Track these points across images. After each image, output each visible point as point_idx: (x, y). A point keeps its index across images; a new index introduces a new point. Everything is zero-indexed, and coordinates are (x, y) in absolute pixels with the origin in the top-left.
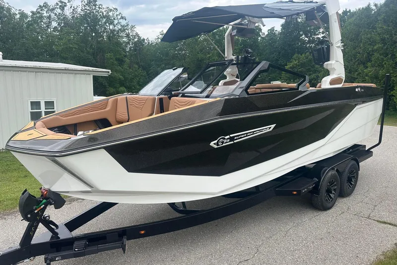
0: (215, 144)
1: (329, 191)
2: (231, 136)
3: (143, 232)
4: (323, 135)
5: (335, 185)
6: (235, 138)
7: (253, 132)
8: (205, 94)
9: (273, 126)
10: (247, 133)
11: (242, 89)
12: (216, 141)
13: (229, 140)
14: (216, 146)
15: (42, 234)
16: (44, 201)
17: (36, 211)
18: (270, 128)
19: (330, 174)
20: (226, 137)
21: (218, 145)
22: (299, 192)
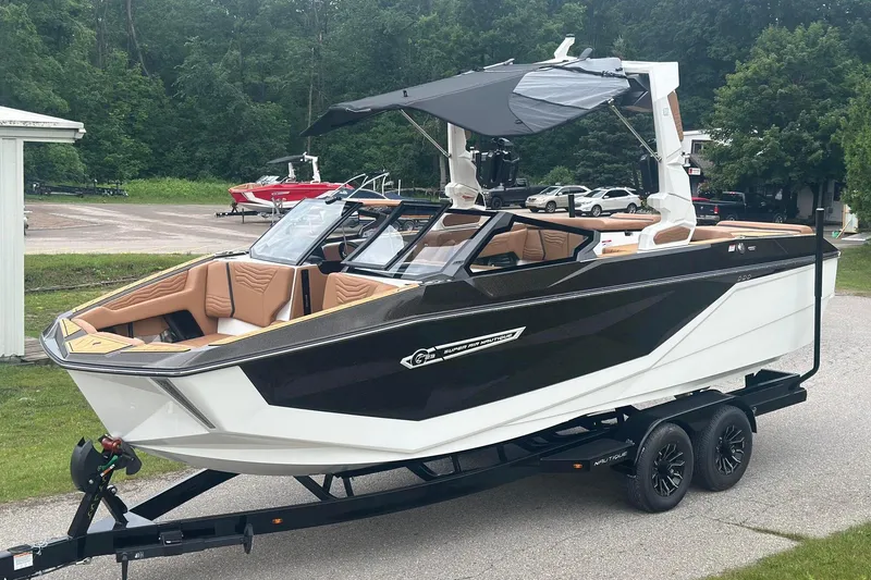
0: (409, 362)
1: (663, 472)
2: (438, 348)
3: (278, 521)
4: (645, 348)
5: (681, 458)
6: (446, 352)
7: (480, 341)
8: (393, 270)
9: (519, 331)
10: (468, 344)
11: (458, 266)
12: (411, 357)
13: (433, 356)
14: (411, 366)
15: (102, 520)
16: (115, 457)
17: (102, 474)
18: (514, 334)
19: (663, 431)
20: (429, 351)
21: (414, 363)
22: (587, 465)
